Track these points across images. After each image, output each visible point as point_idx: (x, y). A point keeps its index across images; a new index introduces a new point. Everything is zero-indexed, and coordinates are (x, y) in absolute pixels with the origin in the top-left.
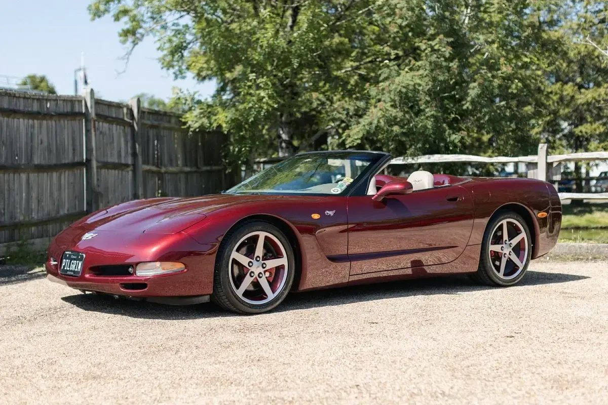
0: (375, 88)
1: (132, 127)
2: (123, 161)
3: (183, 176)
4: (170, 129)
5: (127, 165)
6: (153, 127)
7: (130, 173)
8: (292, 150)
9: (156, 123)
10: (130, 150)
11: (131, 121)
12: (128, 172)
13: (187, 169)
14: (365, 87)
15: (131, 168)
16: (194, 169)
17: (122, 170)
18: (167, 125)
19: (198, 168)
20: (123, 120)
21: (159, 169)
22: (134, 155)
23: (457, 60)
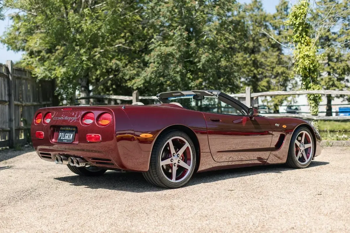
0: (148, 56)
1: (8, 78)
2: (3, 99)
3: (33, 107)
4: (26, 79)
5: (5, 102)
6: (18, 78)
7: (7, 106)
8: (87, 92)
9: (19, 76)
10: (7, 93)
11: (7, 75)
12: (6, 105)
13: (35, 103)
14: (142, 56)
15: (8, 103)
16: (38, 104)
17: (3, 105)
18: (24, 77)
19: (40, 103)
20: (3, 73)
21: (21, 104)
22: (10, 95)
23: (194, 40)
